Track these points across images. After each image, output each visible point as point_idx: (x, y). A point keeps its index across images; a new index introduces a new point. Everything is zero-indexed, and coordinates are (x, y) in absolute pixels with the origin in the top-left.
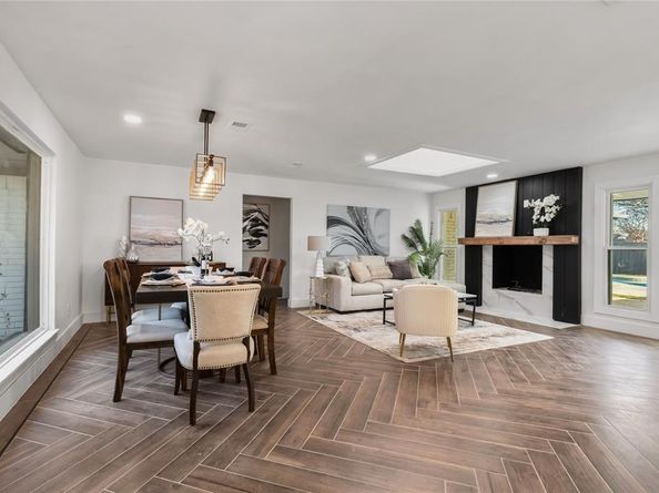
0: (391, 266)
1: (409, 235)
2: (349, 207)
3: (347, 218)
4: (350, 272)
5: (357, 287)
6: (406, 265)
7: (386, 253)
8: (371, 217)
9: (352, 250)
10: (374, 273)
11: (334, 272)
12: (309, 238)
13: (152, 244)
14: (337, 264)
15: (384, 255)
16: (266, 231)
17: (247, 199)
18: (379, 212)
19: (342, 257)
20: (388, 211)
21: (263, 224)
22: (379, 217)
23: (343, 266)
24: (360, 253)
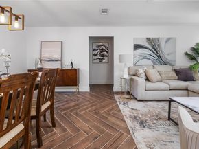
0: (177, 72)
1: (190, 53)
2: (147, 39)
3: (147, 45)
4: (146, 75)
5: (149, 85)
6: (189, 72)
7: (173, 63)
8: (162, 44)
9: (150, 62)
10: (163, 76)
11: (136, 75)
12: (119, 56)
13: (49, 61)
14: (137, 70)
15: (171, 65)
16: (107, 54)
17: (90, 38)
18: (168, 40)
19: (141, 66)
20: (174, 39)
21: (105, 51)
22: (168, 43)
23: (141, 71)
24: (154, 64)
